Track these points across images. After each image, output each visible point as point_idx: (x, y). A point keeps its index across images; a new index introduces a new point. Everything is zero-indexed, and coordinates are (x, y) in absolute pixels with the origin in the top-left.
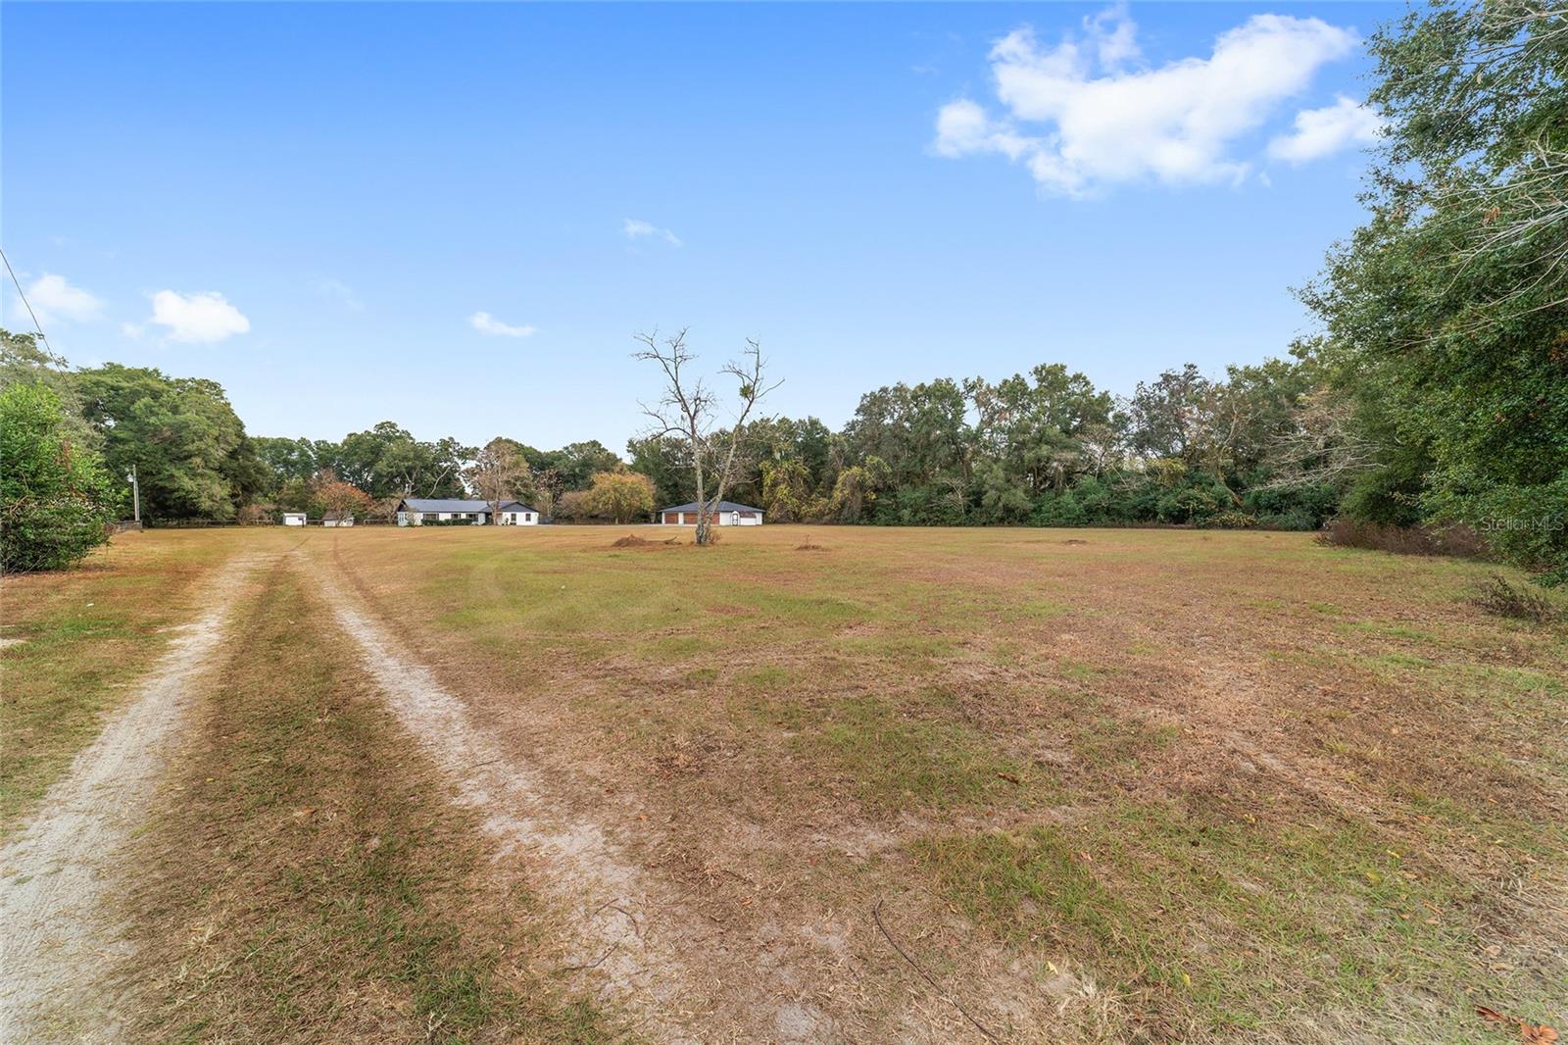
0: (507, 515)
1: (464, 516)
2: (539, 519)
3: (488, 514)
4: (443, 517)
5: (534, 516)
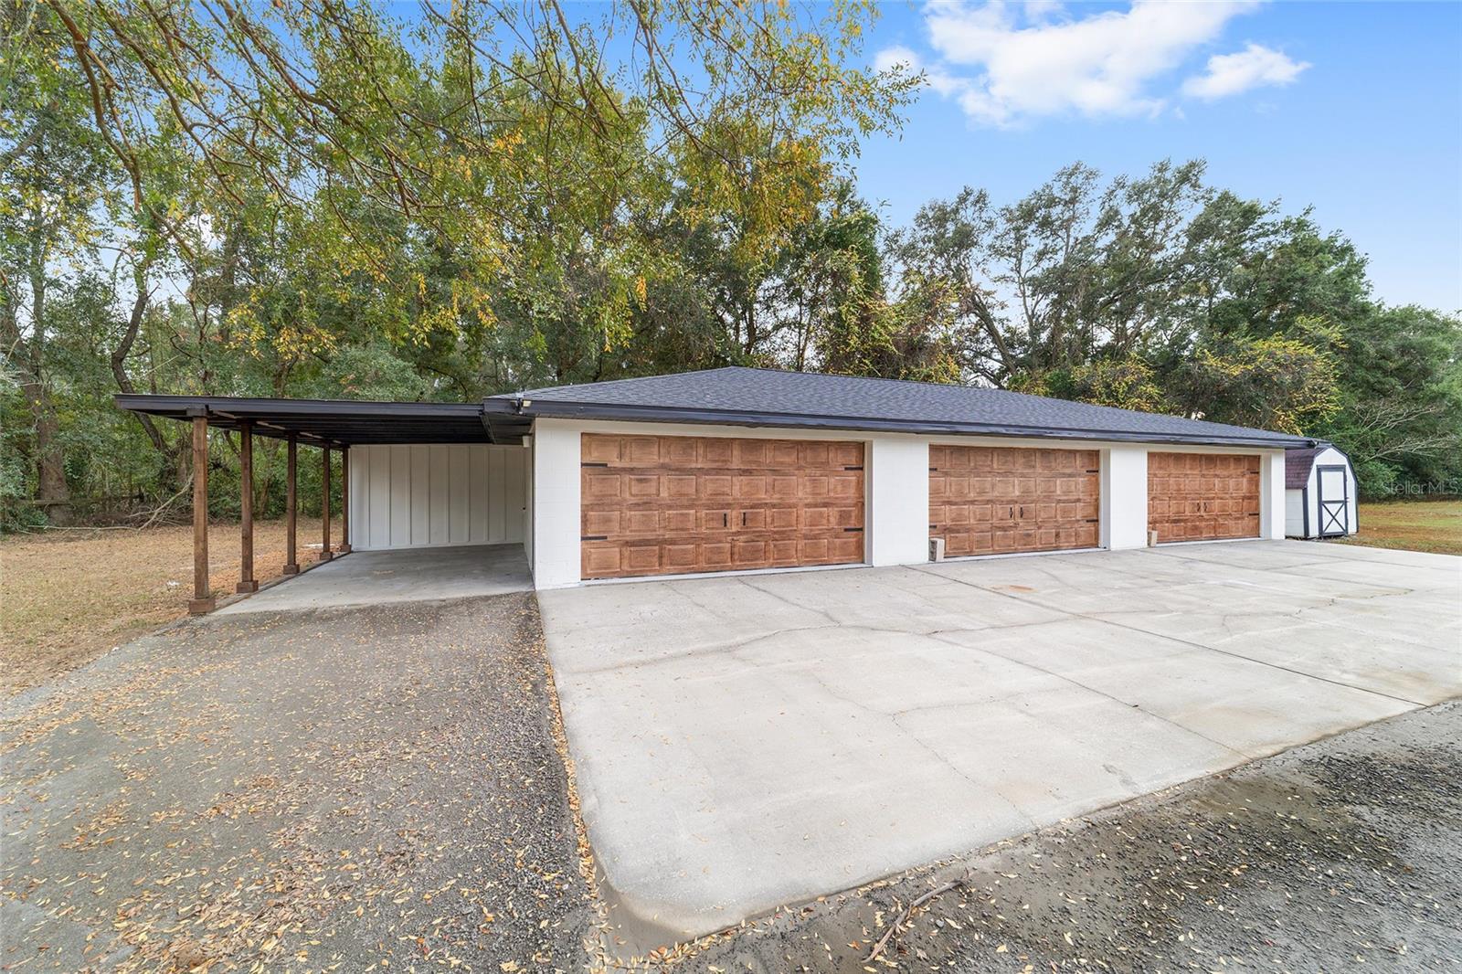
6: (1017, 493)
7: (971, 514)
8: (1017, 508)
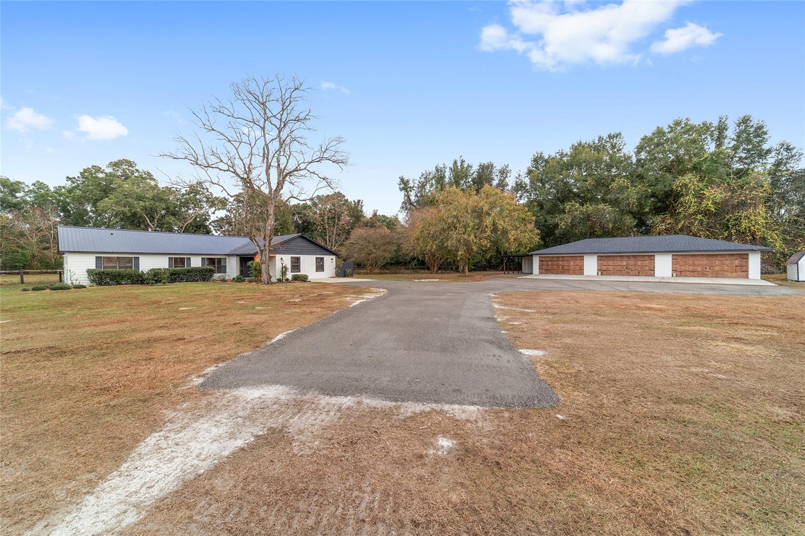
0: (285, 260)
2: (337, 266)
3: (245, 260)
5: (330, 262)
6: (625, 264)
7: (611, 268)
8: (625, 267)
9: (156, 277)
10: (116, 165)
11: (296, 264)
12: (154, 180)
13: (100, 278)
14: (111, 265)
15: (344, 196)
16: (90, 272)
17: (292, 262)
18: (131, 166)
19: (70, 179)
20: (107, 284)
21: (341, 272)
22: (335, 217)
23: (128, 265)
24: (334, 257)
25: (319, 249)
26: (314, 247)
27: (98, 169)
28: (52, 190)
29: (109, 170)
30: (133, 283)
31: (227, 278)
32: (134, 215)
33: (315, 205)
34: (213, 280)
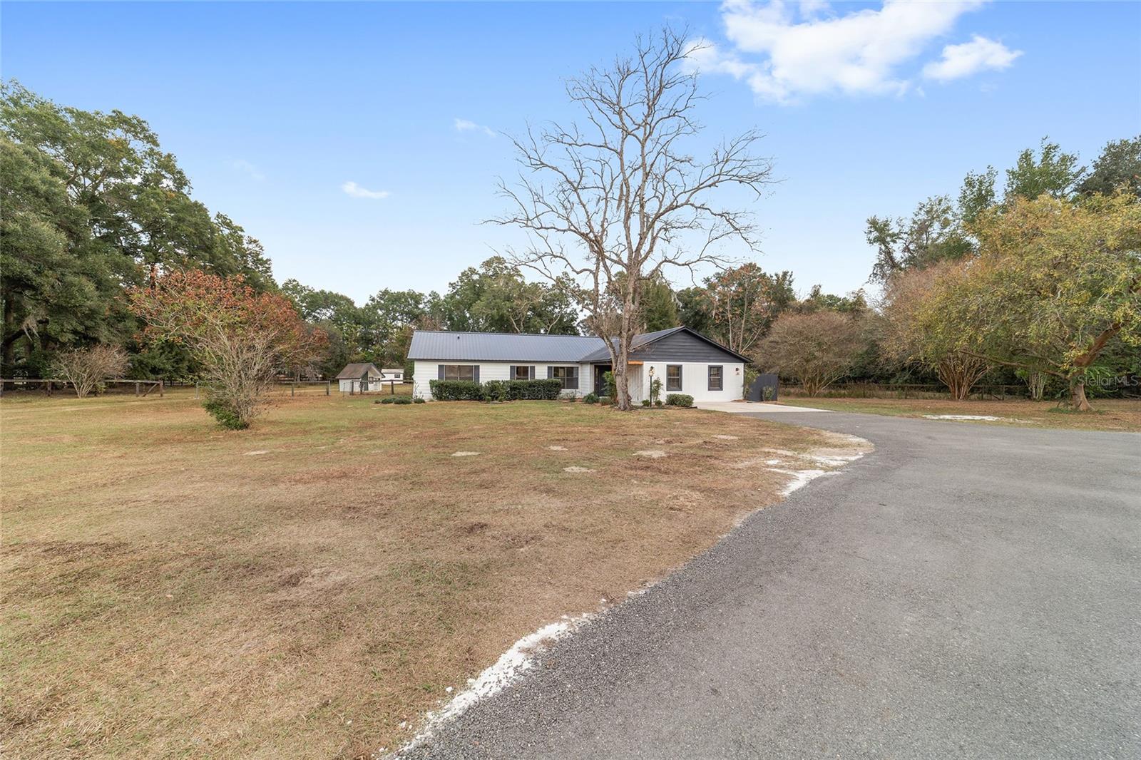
0: (656, 370)
1: (541, 373)
2: (747, 382)
3: (602, 368)
4: (492, 374)
5: (733, 374)
9: (494, 393)
10: (488, 264)
11: (675, 378)
12: (521, 276)
13: (443, 391)
14: (452, 375)
15: (759, 268)
16: (432, 383)
17: (669, 374)
18: (500, 263)
19: (452, 285)
20: (447, 399)
21: (754, 393)
22: (742, 301)
23: (469, 375)
24: (741, 366)
25: (715, 352)
26: (706, 349)
27: (473, 271)
28: (442, 298)
29: (482, 271)
30: (471, 399)
31: (578, 396)
32: (502, 317)
33: (712, 287)
34: (560, 399)
